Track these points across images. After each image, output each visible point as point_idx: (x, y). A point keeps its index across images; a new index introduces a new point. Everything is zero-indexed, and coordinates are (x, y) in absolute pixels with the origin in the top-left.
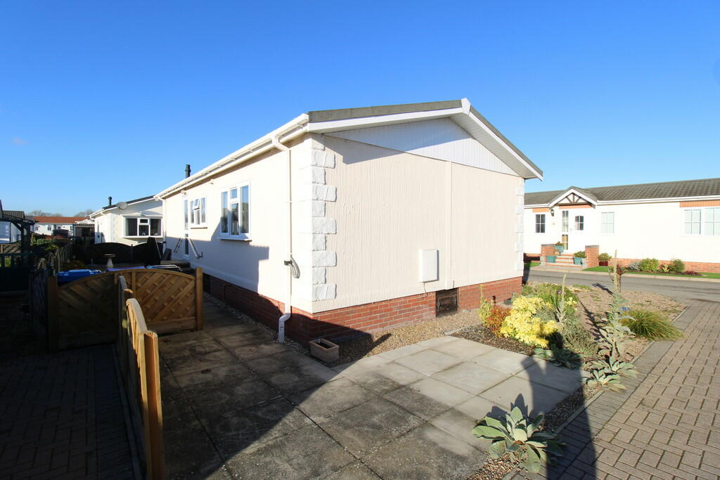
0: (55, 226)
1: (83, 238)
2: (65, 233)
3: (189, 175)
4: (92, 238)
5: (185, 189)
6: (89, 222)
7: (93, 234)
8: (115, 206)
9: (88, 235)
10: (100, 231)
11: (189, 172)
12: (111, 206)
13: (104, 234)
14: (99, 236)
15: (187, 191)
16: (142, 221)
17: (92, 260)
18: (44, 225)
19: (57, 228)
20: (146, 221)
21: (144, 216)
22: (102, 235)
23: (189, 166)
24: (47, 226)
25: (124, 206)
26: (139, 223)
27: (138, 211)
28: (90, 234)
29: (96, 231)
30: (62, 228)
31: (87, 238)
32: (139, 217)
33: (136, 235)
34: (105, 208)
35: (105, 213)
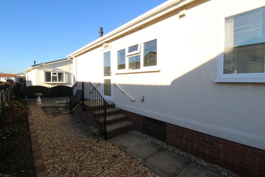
0: (8, 78)
1: (20, 83)
2: (12, 81)
3: (102, 36)
4: (24, 83)
5: (107, 42)
6: (23, 76)
7: (25, 81)
8: (38, 65)
9: (23, 82)
10: (29, 80)
11: (102, 33)
12: (35, 65)
13: (32, 81)
14: (28, 82)
15: (110, 44)
16: (54, 74)
17: (26, 96)
18: (3, 77)
19: (9, 79)
20: (55, 74)
21: (55, 71)
22: (30, 81)
23: (102, 28)
24: (4, 78)
25: (44, 65)
26: (52, 75)
27: (51, 68)
28: (23, 81)
29: (27, 79)
30: (11, 79)
31: (22, 83)
32: (52, 71)
33: (50, 81)
34: (33, 66)
35: (33, 69)
